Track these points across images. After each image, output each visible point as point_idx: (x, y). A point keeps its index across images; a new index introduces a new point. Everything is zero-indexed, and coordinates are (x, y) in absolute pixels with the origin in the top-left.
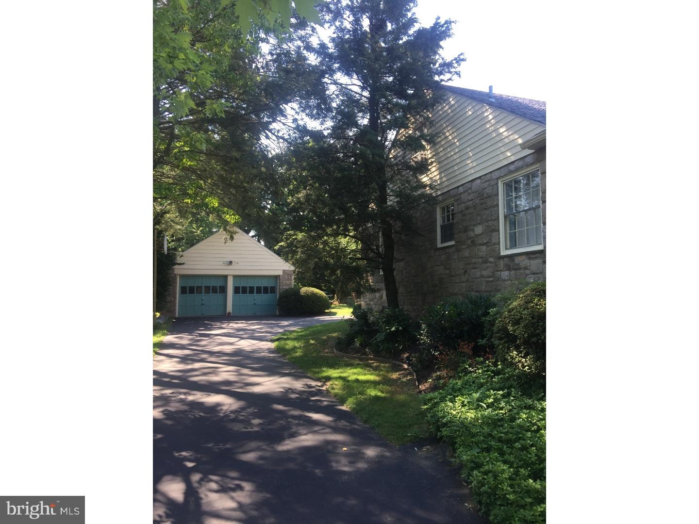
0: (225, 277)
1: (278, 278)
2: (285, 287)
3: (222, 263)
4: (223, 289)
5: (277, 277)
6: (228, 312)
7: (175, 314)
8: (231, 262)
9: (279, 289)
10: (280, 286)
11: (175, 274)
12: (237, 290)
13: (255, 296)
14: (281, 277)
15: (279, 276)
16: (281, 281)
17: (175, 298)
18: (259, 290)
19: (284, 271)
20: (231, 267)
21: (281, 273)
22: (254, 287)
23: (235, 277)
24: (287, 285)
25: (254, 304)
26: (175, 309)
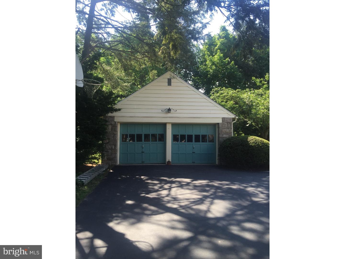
0: (164, 125)
1: (217, 126)
2: (224, 136)
3: (160, 111)
4: (162, 138)
5: (215, 126)
6: (167, 160)
7: (116, 162)
8: (169, 110)
9: (219, 137)
10: (219, 134)
11: (115, 122)
12: (175, 138)
13: (194, 144)
14: (220, 126)
15: (218, 124)
16: (220, 129)
17: (115, 145)
18: (197, 139)
19: (223, 119)
20: (169, 115)
21: (220, 121)
22: (192, 135)
23: (174, 125)
24: (226, 133)
25: (193, 152)
26: (116, 157)
